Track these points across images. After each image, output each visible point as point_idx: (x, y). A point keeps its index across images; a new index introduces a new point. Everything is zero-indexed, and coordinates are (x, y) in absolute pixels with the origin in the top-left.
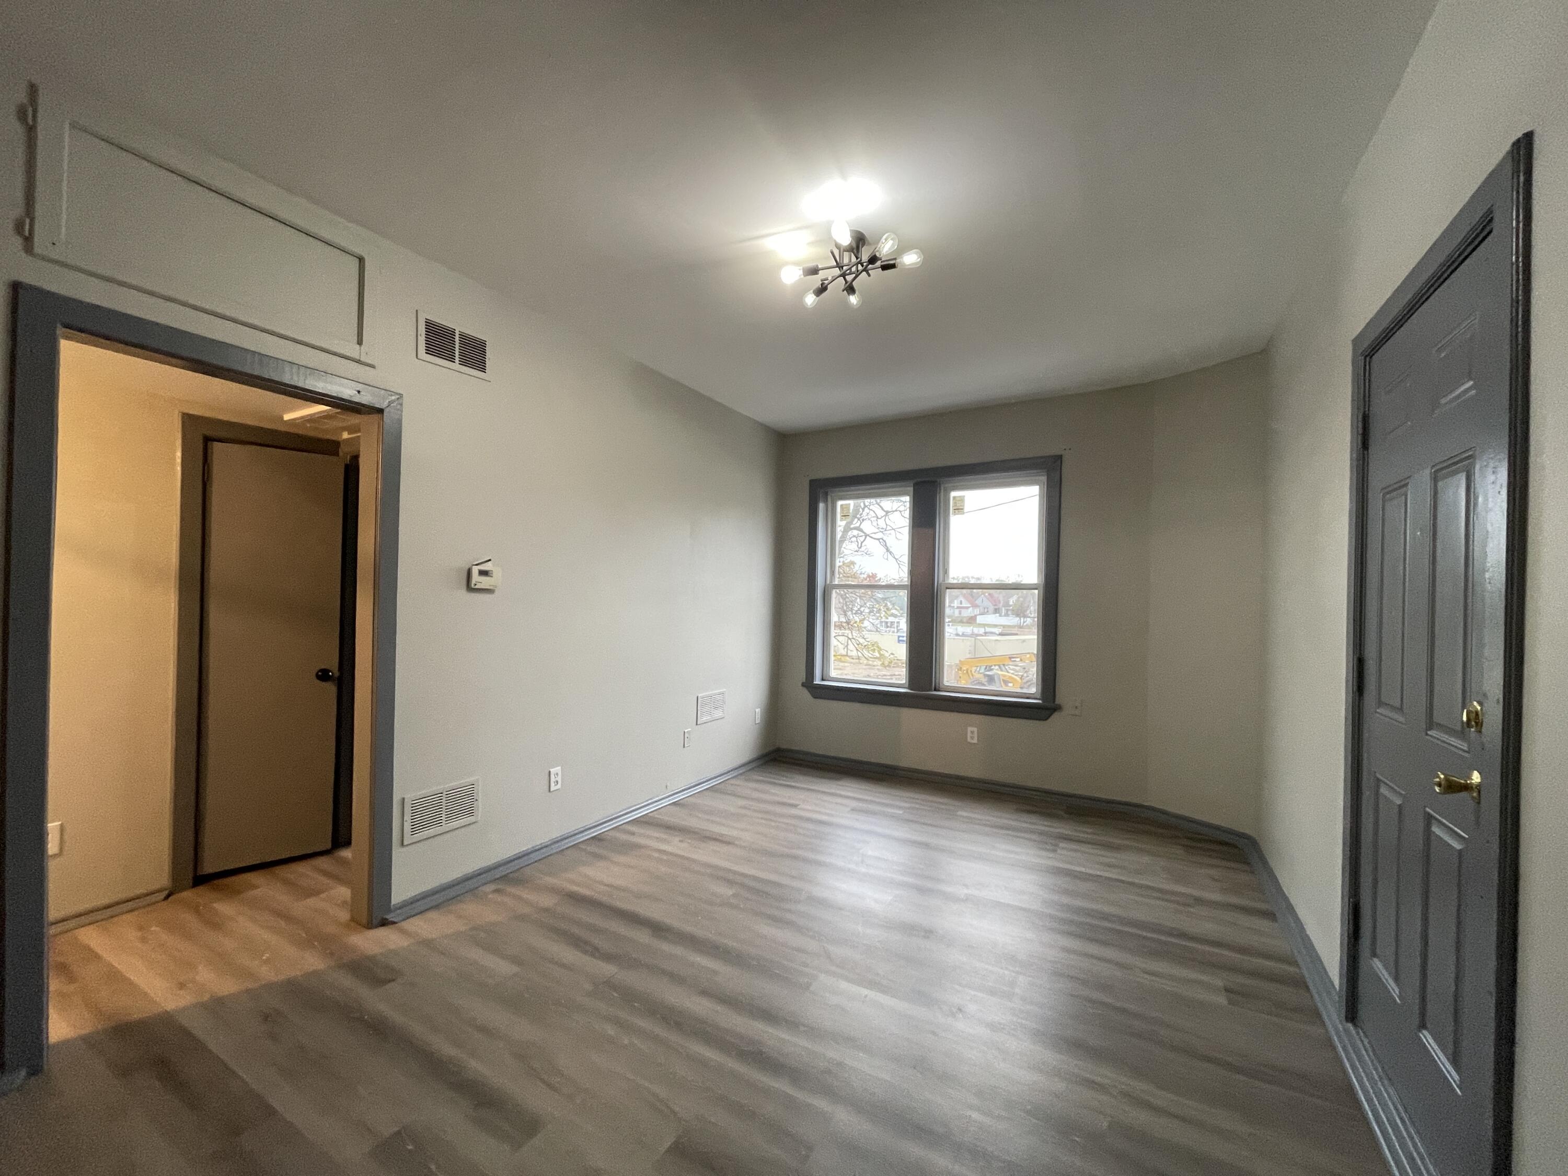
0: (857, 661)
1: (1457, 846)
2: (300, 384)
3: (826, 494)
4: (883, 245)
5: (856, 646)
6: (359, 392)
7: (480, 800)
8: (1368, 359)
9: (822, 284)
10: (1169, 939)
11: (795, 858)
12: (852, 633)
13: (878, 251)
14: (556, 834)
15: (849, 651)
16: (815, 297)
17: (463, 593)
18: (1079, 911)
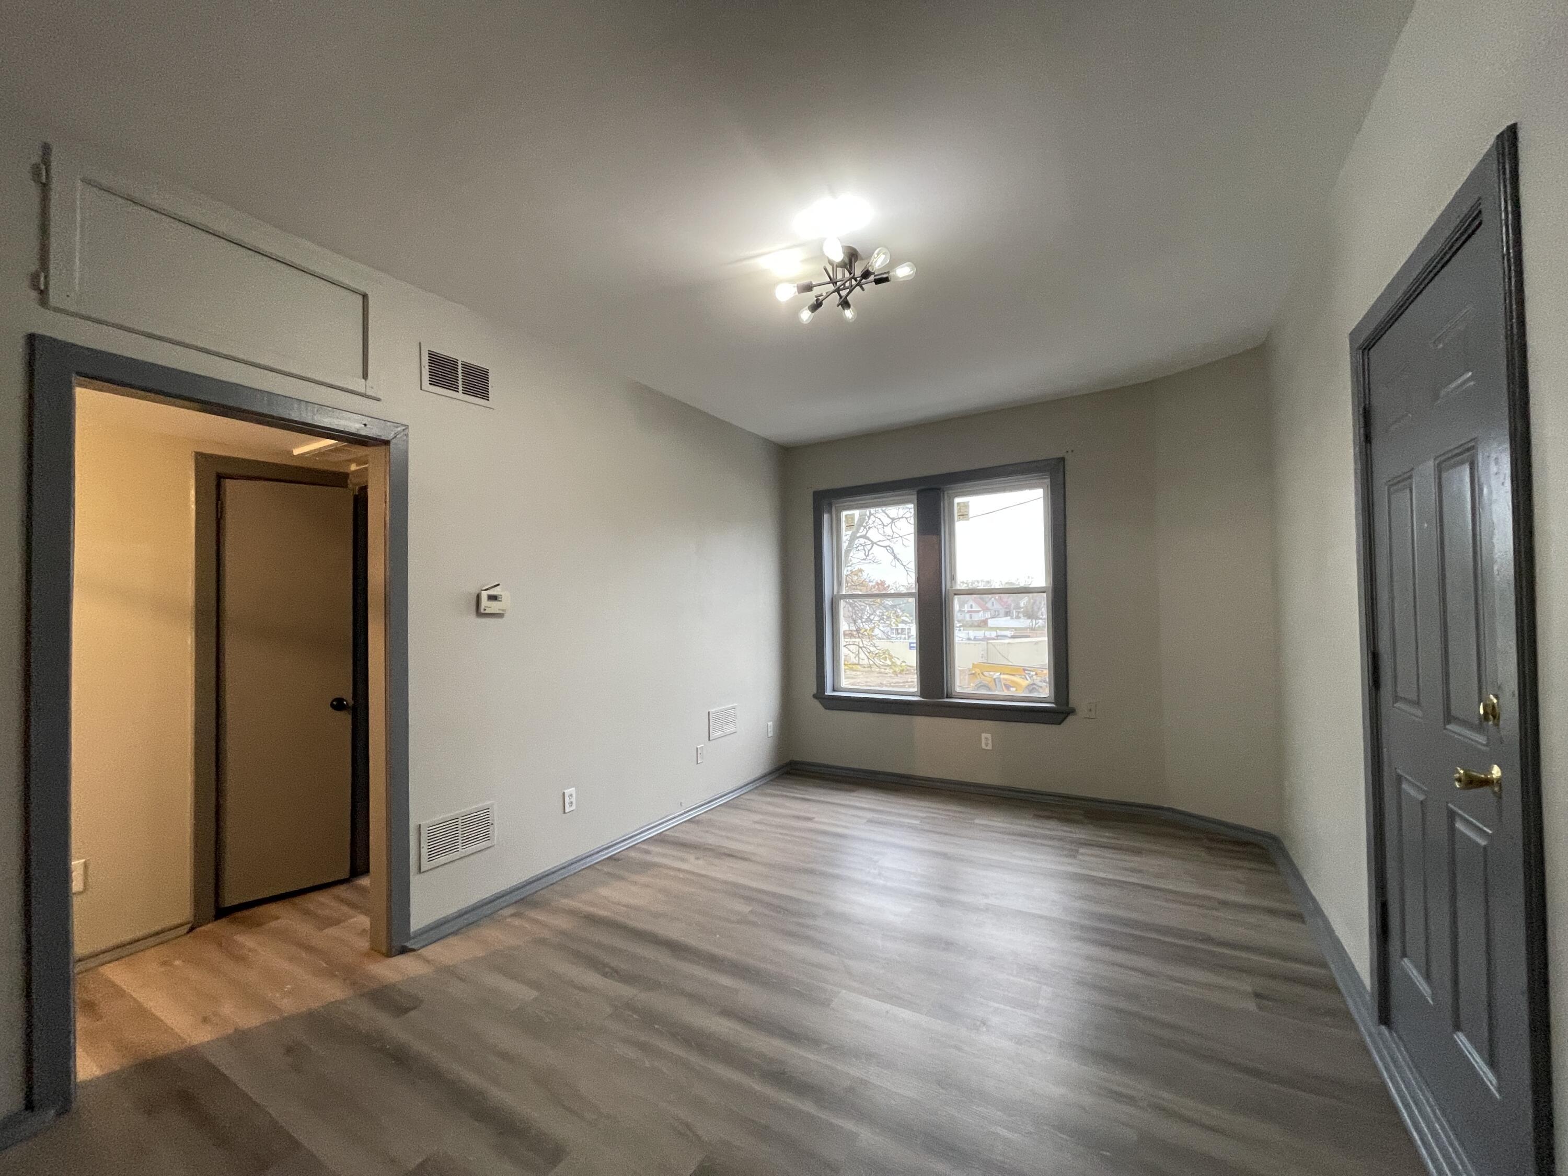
0: (869, 669)
1: (1483, 842)
2: (309, 420)
3: (830, 505)
4: (875, 260)
5: (868, 654)
6: (365, 425)
7: (495, 824)
8: (1366, 351)
9: (817, 300)
10: (1194, 944)
11: (811, 872)
12: (862, 641)
13: (870, 266)
14: (571, 857)
15: (861, 660)
16: (810, 313)
17: (473, 619)
18: (1101, 917)
